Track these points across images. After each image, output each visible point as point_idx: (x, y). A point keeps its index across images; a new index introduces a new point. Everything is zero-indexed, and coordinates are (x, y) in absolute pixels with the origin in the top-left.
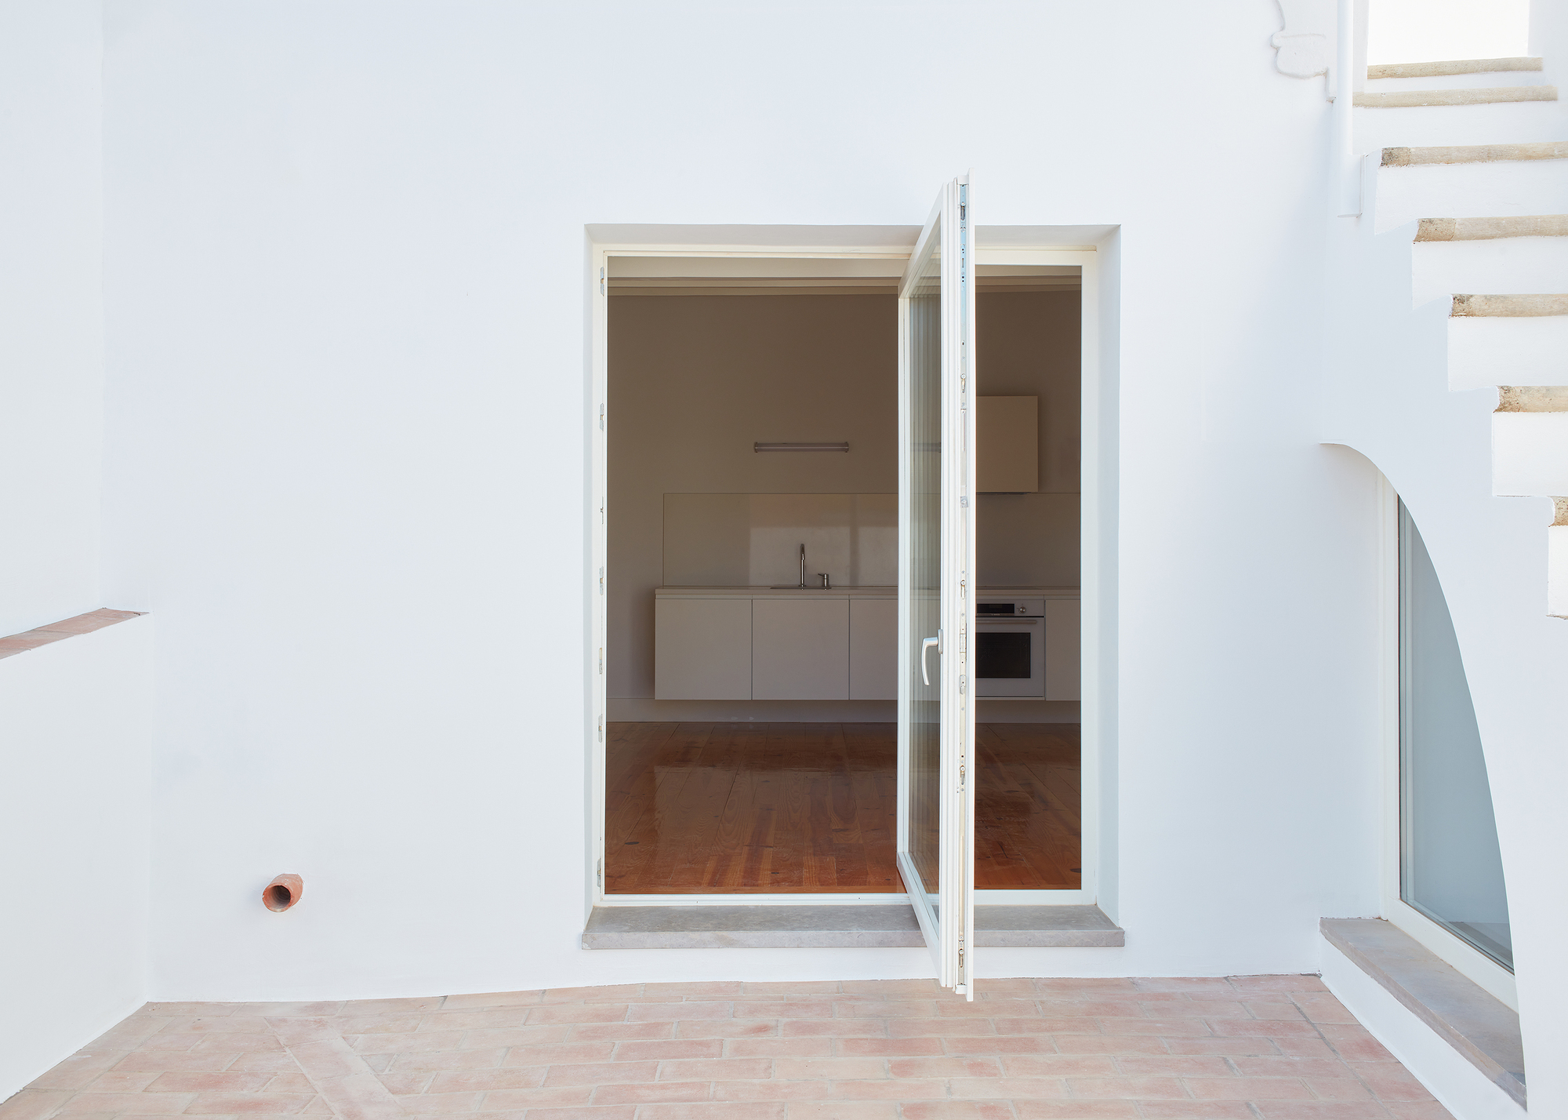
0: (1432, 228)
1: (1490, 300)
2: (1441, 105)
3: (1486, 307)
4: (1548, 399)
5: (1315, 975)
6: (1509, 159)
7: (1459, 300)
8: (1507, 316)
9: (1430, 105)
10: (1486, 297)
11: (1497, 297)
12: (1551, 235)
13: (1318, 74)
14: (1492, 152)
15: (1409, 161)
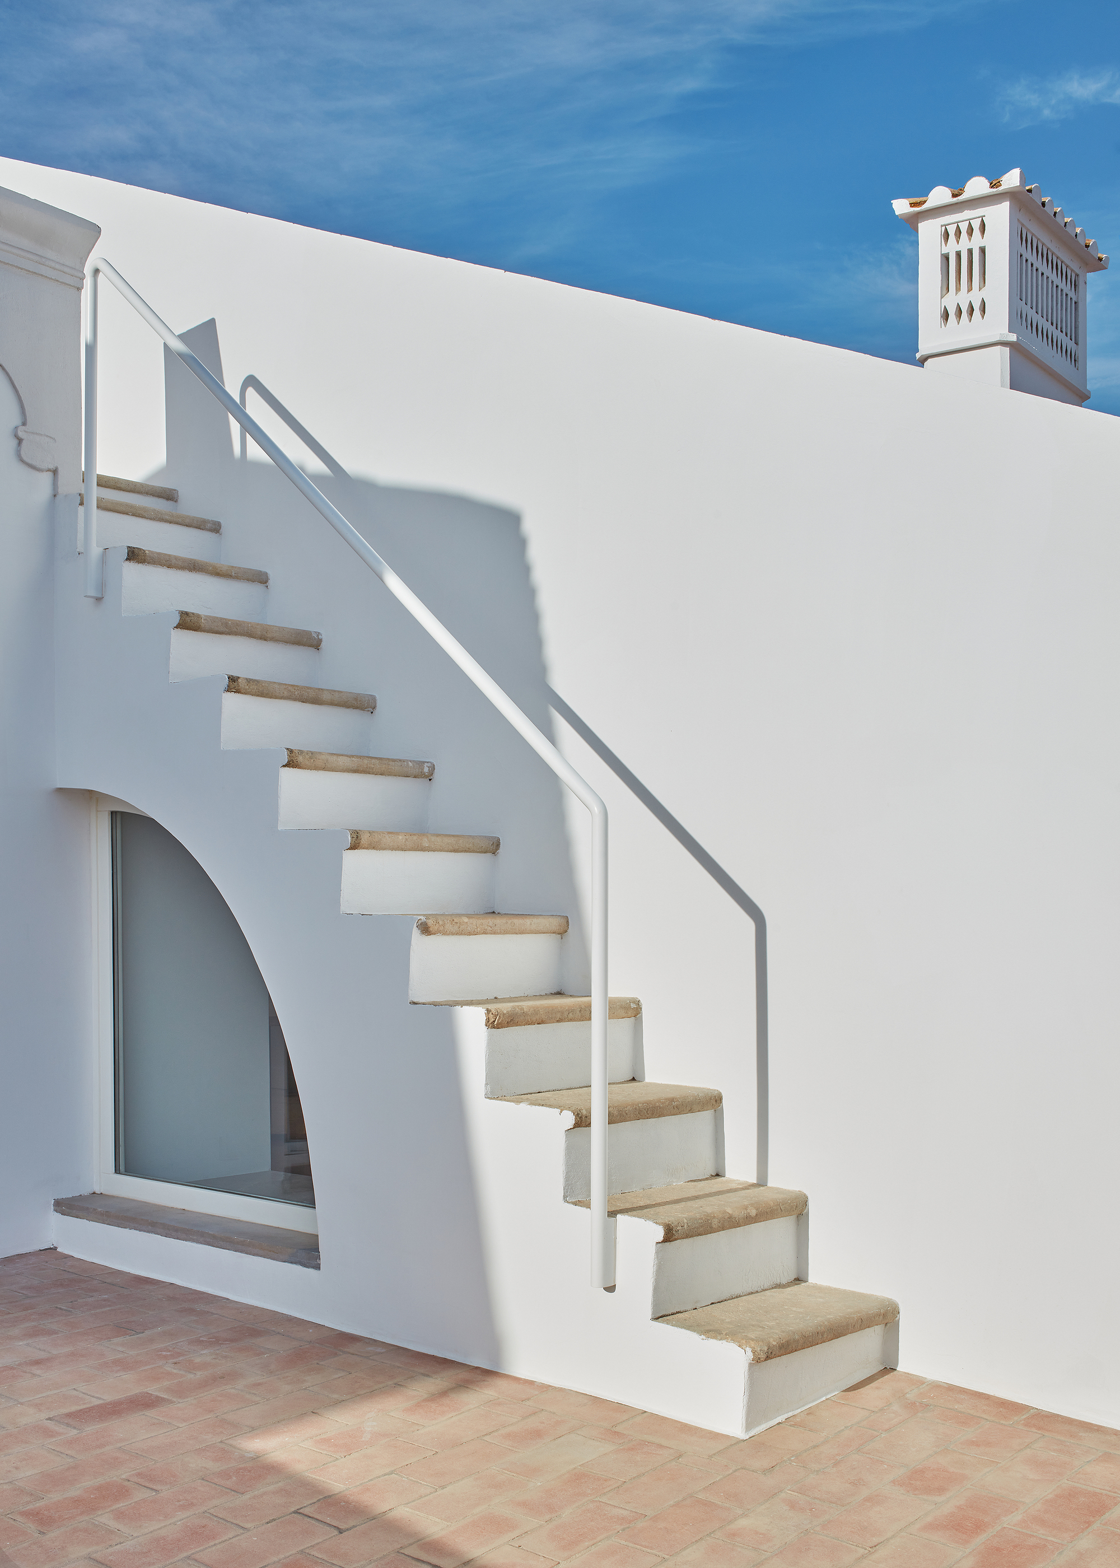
0: (188, 619)
1: (249, 682)
2: (140, 517)
3: (248, 687)
4: (312, 760)
5: (51, 1249)
6: (206, 573)
7: (233, 679)
8: (258, 696)
9: (134, 515)
10: (247, 679)
11: (254, 681)
12: (255, 638)
13: (49, 470)
14: (197, 565)
15: (145, 560)
